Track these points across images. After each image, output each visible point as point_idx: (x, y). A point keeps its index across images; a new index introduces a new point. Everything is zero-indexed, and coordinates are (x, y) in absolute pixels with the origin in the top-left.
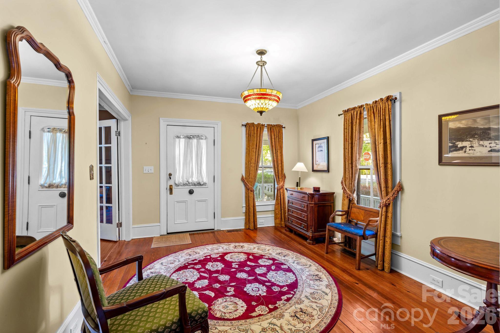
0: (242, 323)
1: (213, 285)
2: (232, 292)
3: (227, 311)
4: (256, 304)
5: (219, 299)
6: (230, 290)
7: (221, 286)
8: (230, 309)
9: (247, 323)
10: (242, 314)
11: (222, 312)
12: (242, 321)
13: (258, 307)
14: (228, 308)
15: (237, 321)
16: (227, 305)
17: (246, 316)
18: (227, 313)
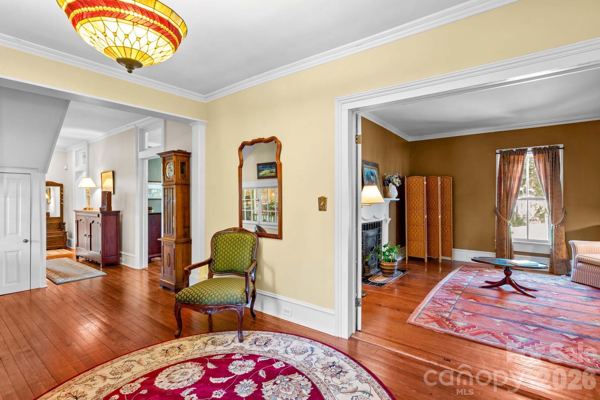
0: (156, 367)
1: (224, 392)
2: (186, 394)
3: (180, 371)
4: (141, 393)
5: (200, 379)
6: (191, 396)
7: (211, 396)
8: (177, 374)
9: (150, 369)
10: (159, 375)
11: (186, 368)
12: (157, 369)
13: (137, 389)
14: (179, 374)
15: (162, 367)
16: (183, 376)
17: (153, 375)
18: (179, 369)
